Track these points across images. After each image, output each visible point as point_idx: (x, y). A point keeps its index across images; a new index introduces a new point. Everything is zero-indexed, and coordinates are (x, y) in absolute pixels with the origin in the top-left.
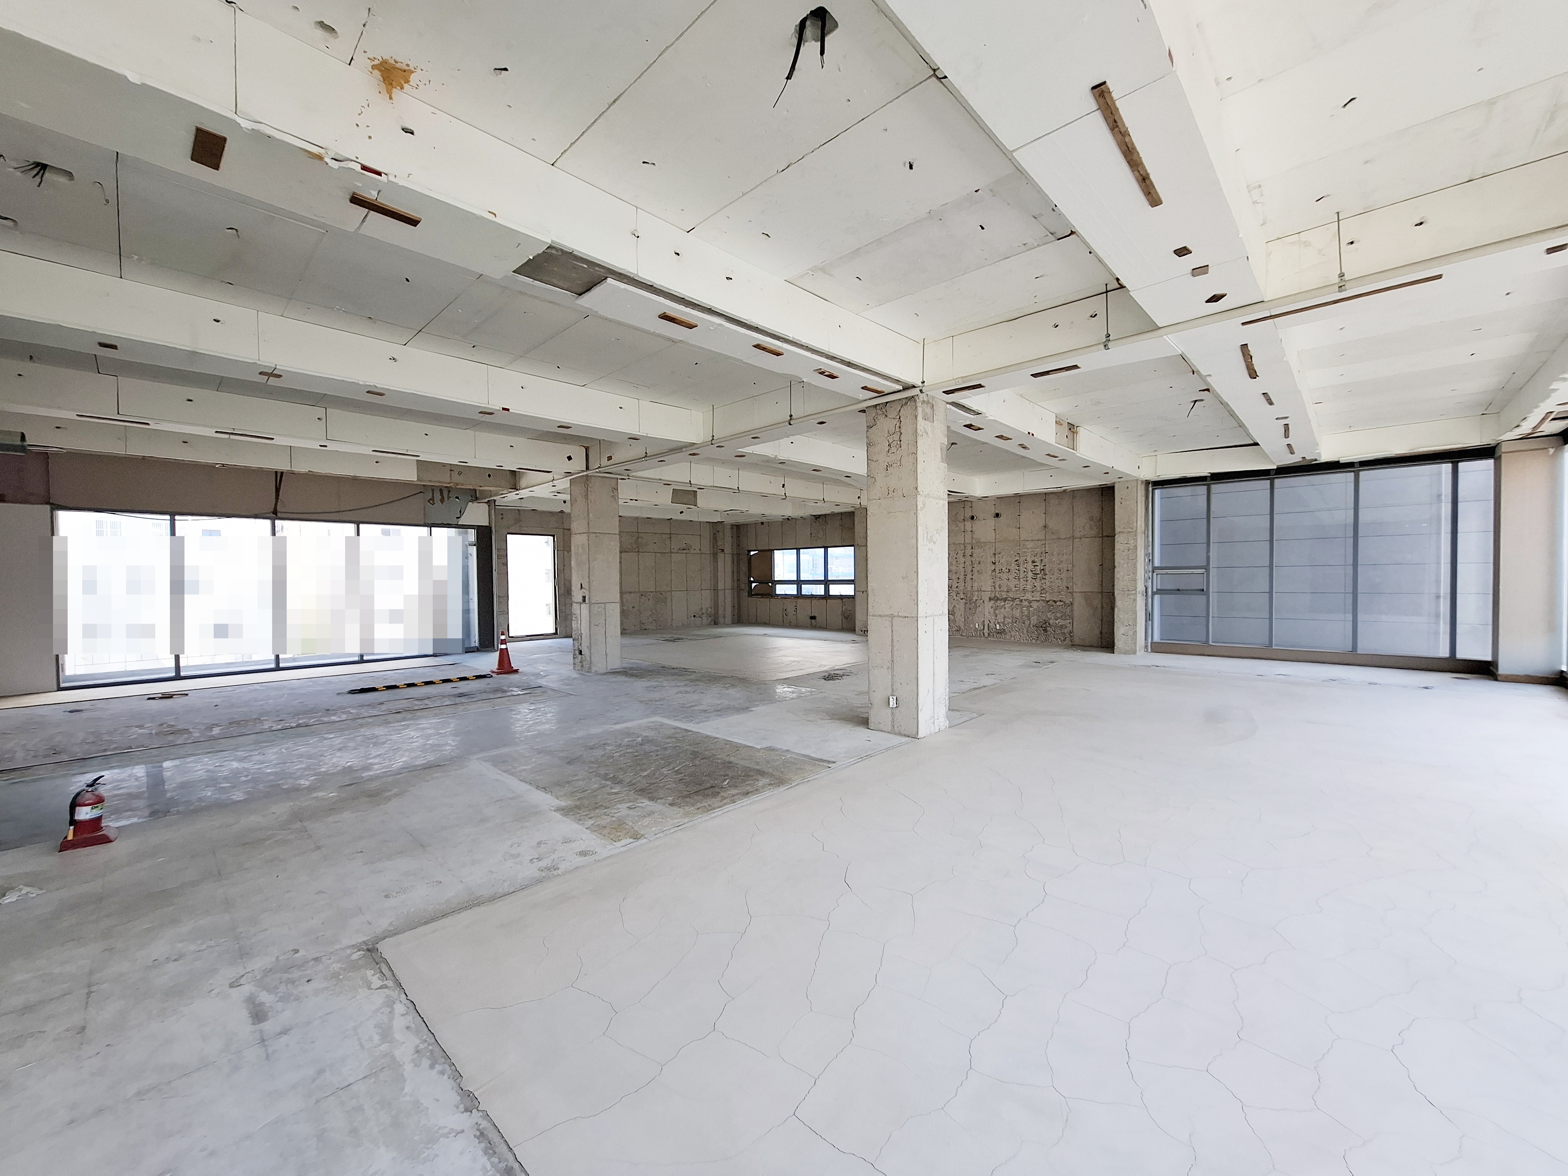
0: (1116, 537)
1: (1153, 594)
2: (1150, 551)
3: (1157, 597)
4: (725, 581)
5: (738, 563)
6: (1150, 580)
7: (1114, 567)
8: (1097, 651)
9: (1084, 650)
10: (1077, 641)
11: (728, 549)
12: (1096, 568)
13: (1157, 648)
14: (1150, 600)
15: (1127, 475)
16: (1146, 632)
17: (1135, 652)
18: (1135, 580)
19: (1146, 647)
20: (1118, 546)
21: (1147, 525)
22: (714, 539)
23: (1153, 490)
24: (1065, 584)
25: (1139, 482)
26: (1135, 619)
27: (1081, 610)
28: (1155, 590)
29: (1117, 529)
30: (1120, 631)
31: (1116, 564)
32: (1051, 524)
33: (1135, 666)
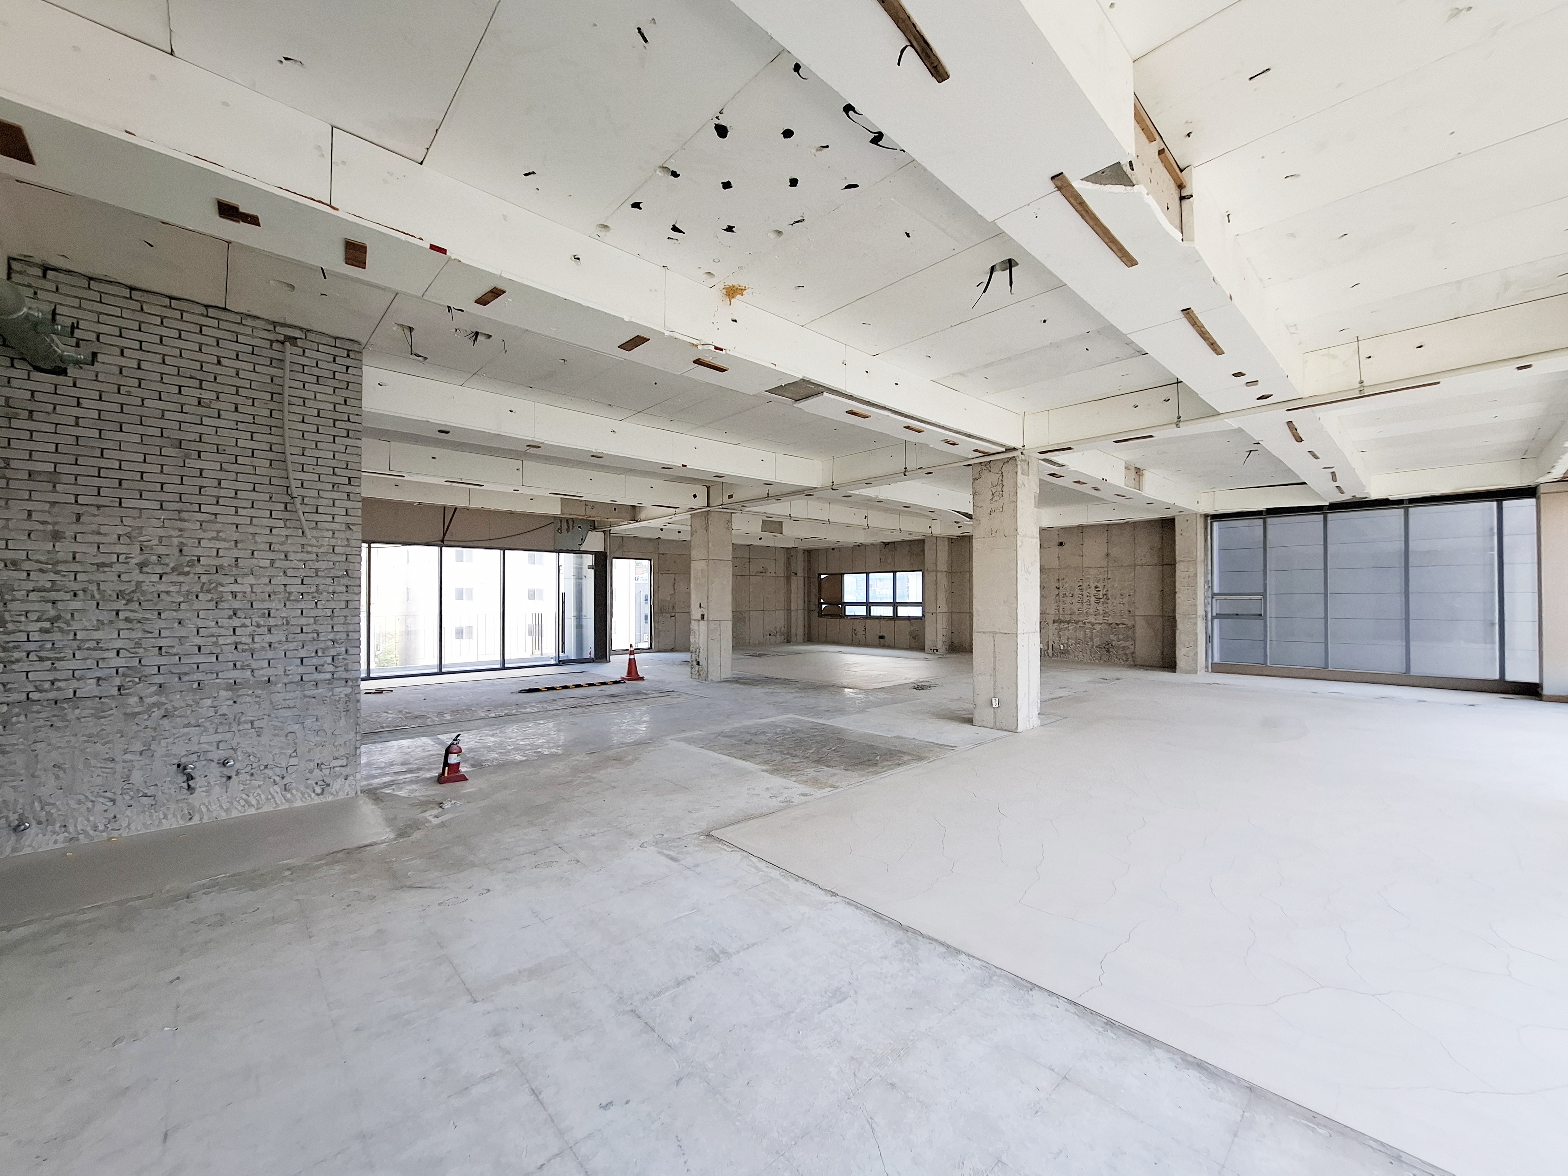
0: (1177, 565)
1: (1213, 618)
2: (1210, 579)
3: (1216, 621)
4: (798, 602)
5: (809, 586)
6: (1210, 605)
7: (1176, 593)
8: (1159, 670)
9: (1147, 670)
10: (1139, 662)
11: (800, 573)
12: (1157, 594)
13: (1217, 668)
14: (1210, 623)
15: (1187, 509)
16: (1206, 653)
17: (1196, 672)
18: (1196, 605)
19: (1207, 667)
20: (1178, 573)
21: (1206, 555)
22: (788, 564)
23: (1211, 523)
24: (1127, 608)
25: (1198, 516)
26: (1196, 641)
27: (1142, 632)
28: (1214, 614)
29: (1178, 558)
30: (1182, 654)
31: (1177, 590)
32: (1114, 552)
33: (1197, 683)
